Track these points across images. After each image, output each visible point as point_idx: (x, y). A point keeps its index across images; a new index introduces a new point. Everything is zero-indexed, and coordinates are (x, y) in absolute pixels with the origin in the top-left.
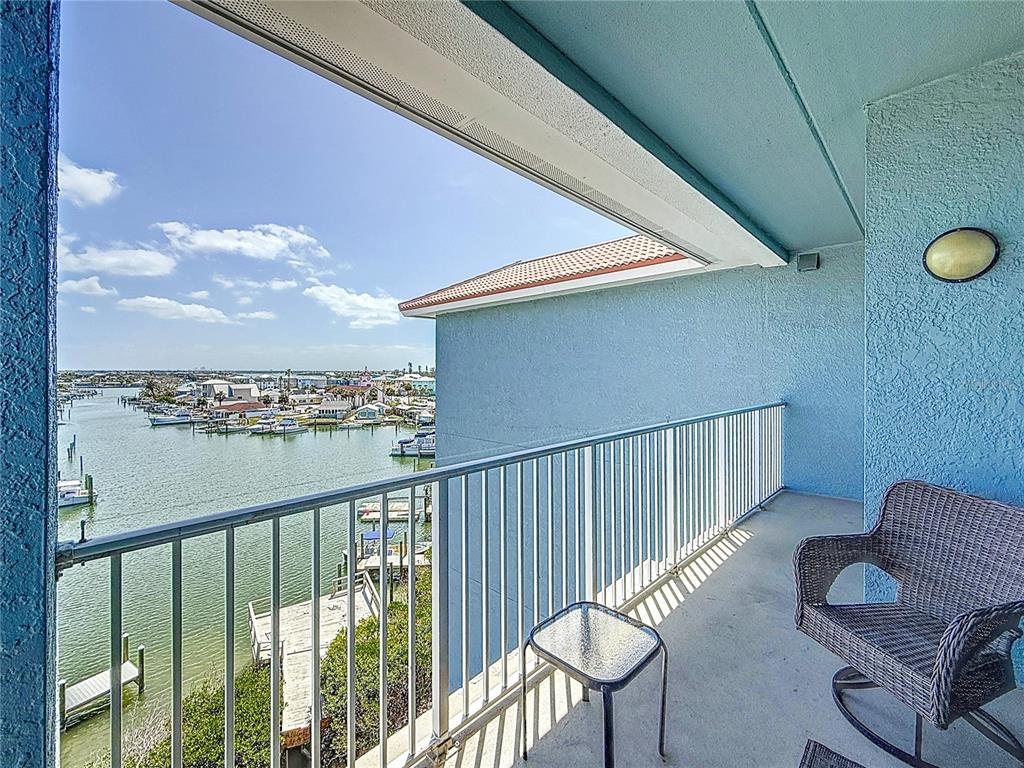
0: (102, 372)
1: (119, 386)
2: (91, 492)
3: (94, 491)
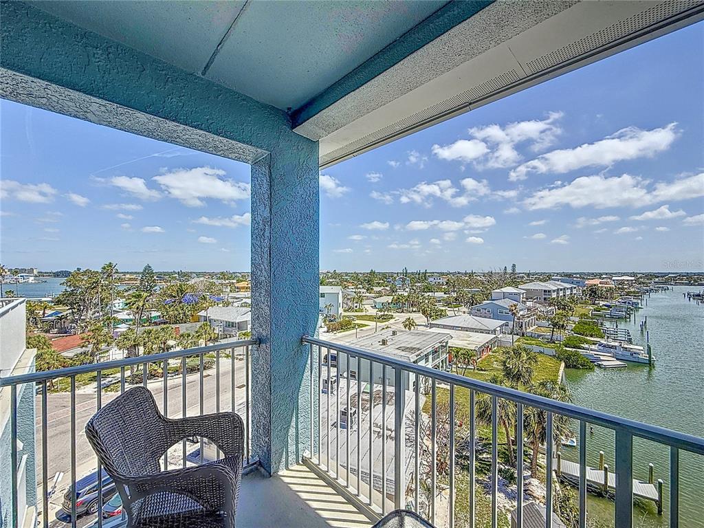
0: (673, 274)
1: (686, 284)
2: (650, 357)
3: (653, 356)
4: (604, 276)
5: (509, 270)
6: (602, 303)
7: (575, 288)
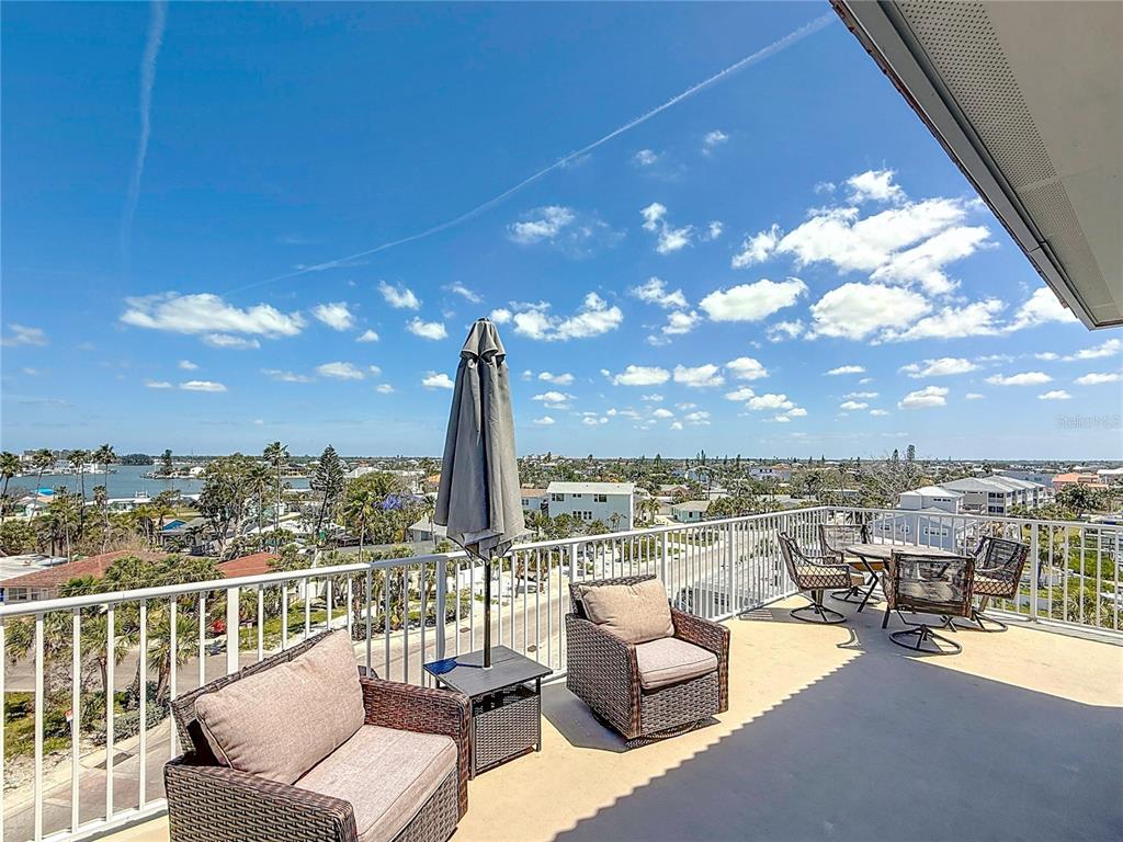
4: (1077, 468)
5: (902, 457)
6: (1094, 518)
7: (1041, 489)
